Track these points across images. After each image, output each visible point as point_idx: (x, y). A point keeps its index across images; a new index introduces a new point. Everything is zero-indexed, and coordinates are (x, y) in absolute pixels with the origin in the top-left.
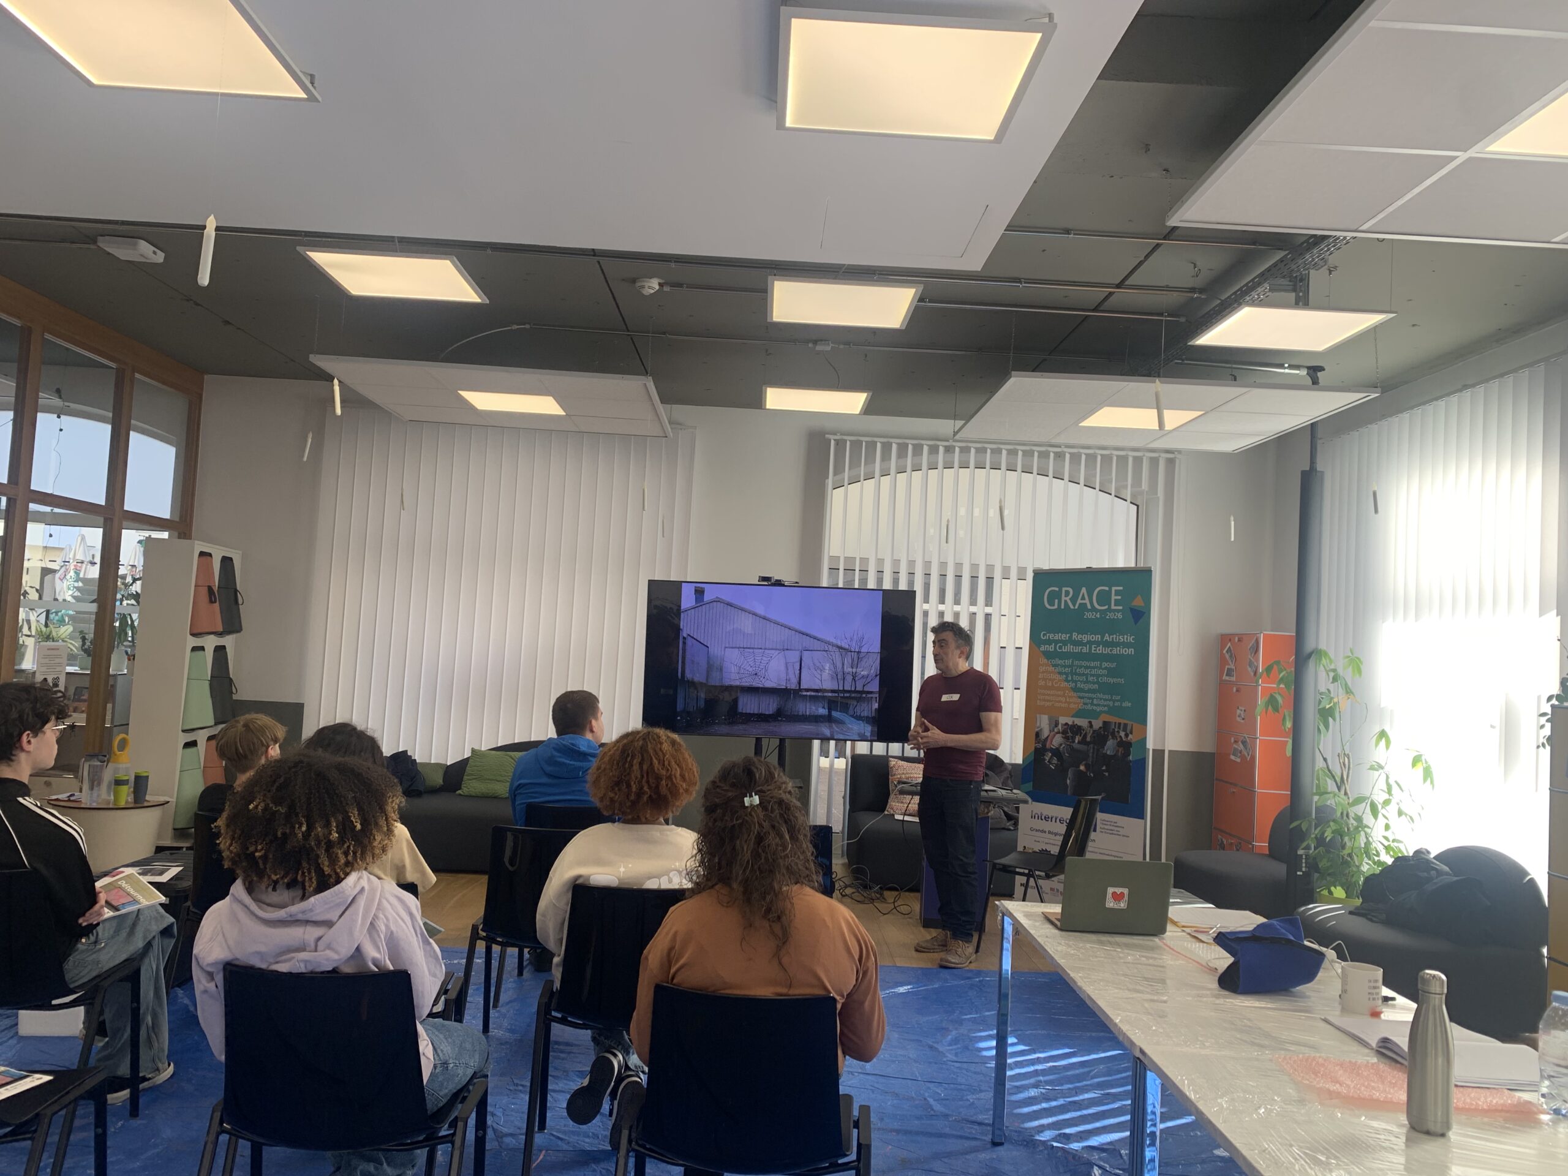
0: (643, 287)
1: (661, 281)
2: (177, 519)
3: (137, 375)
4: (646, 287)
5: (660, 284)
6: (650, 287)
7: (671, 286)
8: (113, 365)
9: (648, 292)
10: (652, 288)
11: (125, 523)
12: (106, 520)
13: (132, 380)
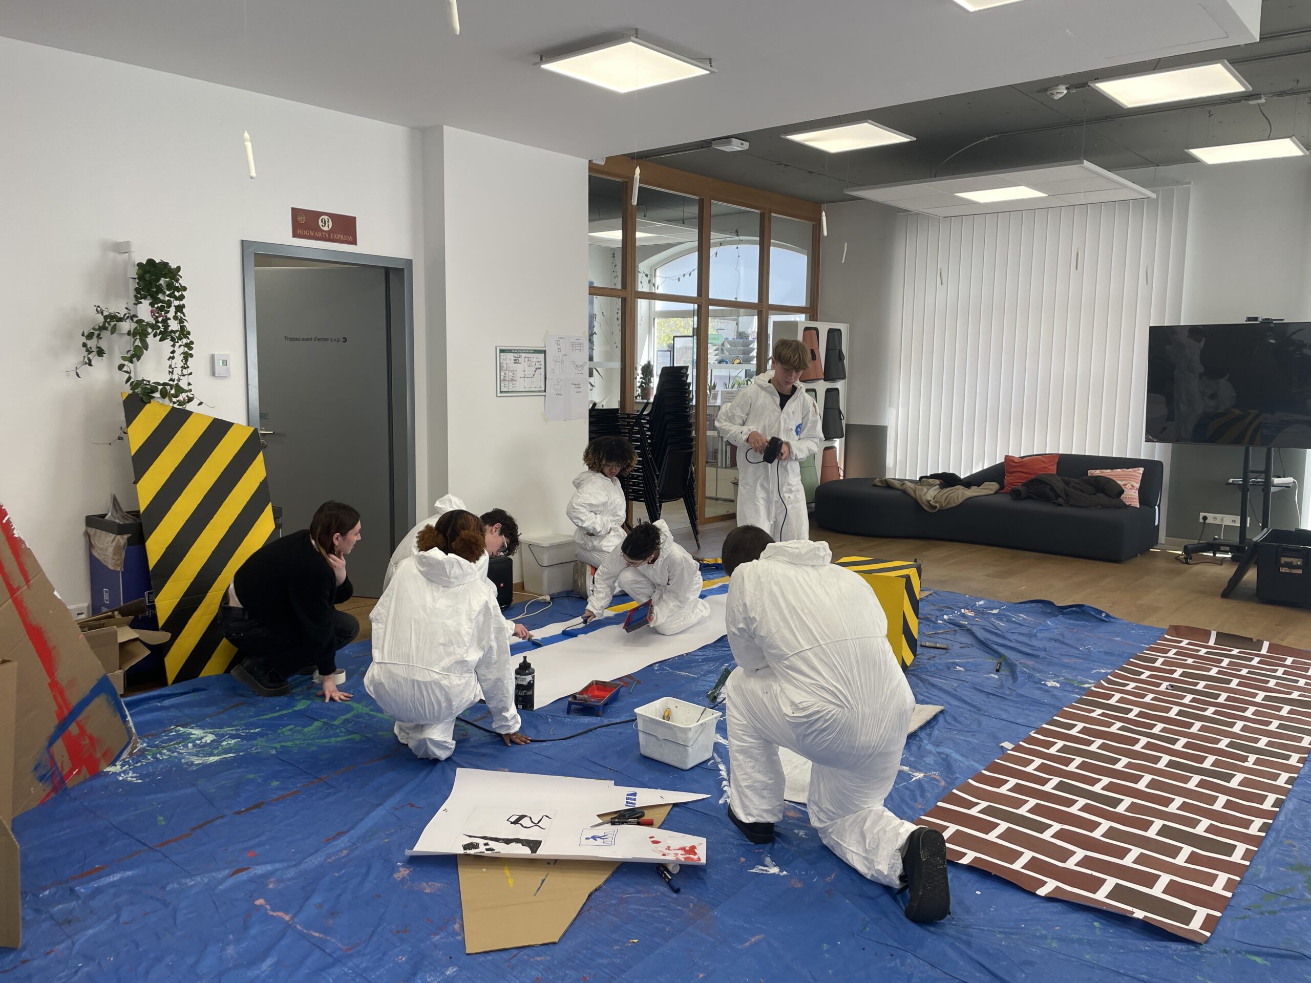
0: (1053, 94)
1: (1067, 86)
2: (809, 306)
3: (773, 214)
4: (1055, 94)
5: (1067, 88)
6: (1058, 93)
7: (1076, 88)
8: (758, 211)
9: (1057, 97)
10: (1061, 93)
11: (770, 312)
12: (758, 311)
13: (770, 217)
